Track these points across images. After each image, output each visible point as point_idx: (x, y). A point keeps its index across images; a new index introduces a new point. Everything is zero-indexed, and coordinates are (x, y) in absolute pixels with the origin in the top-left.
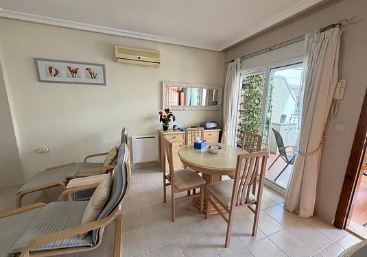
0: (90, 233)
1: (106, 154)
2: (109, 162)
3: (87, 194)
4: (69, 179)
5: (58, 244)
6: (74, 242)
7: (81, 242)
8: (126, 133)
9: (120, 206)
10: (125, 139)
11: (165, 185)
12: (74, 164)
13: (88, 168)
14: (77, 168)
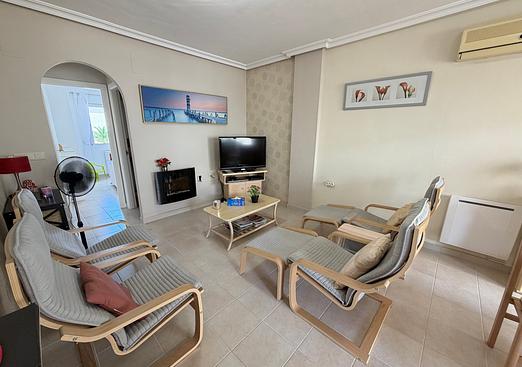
0: (345, 289)
1: (396, 209)
2: (396, 221)
3: (355, 246)
4: (343, 222)
5: (316, 276)
6: (328, 285)
7: (335, 292)
8: (437, 185)
9: (387, 283)
10: (432, 195)
11: (503, 314)
12: (353, 208)
13: (366, 218)
14: (355, 214)
